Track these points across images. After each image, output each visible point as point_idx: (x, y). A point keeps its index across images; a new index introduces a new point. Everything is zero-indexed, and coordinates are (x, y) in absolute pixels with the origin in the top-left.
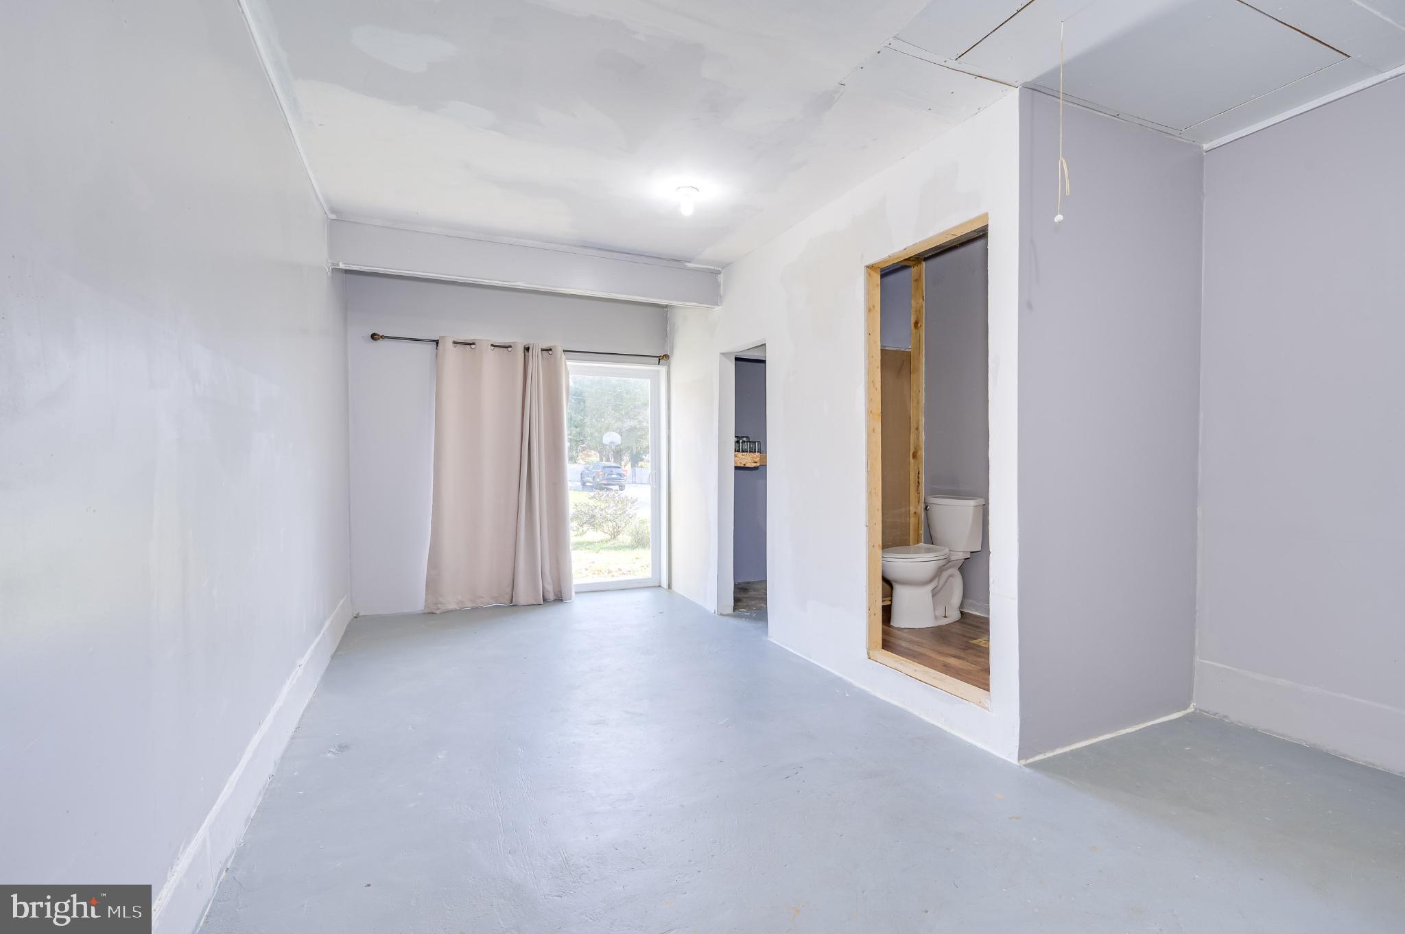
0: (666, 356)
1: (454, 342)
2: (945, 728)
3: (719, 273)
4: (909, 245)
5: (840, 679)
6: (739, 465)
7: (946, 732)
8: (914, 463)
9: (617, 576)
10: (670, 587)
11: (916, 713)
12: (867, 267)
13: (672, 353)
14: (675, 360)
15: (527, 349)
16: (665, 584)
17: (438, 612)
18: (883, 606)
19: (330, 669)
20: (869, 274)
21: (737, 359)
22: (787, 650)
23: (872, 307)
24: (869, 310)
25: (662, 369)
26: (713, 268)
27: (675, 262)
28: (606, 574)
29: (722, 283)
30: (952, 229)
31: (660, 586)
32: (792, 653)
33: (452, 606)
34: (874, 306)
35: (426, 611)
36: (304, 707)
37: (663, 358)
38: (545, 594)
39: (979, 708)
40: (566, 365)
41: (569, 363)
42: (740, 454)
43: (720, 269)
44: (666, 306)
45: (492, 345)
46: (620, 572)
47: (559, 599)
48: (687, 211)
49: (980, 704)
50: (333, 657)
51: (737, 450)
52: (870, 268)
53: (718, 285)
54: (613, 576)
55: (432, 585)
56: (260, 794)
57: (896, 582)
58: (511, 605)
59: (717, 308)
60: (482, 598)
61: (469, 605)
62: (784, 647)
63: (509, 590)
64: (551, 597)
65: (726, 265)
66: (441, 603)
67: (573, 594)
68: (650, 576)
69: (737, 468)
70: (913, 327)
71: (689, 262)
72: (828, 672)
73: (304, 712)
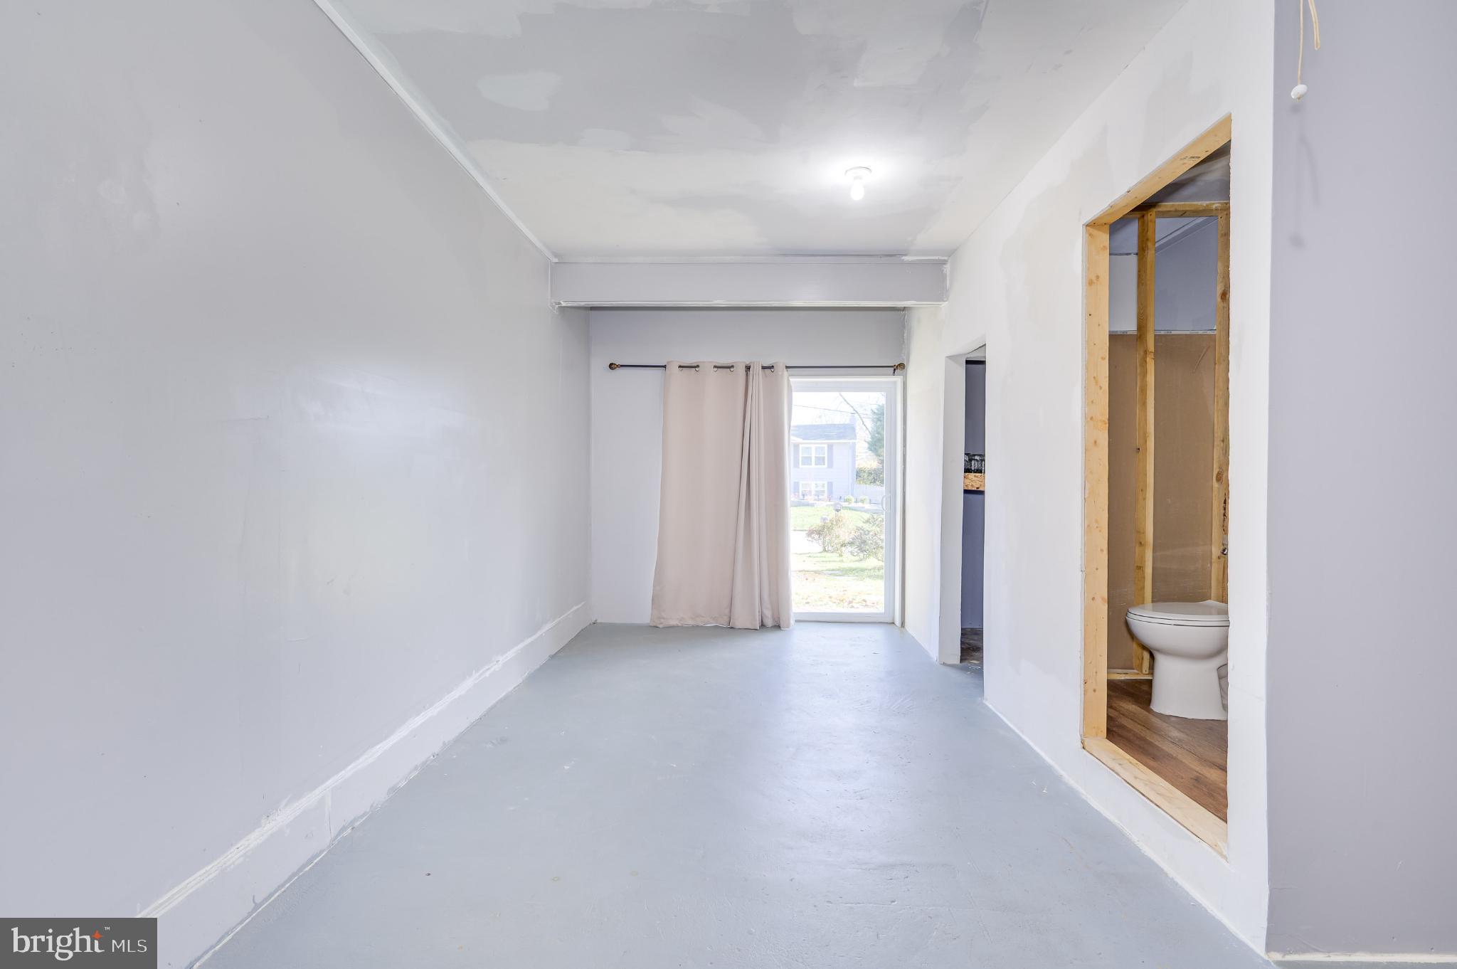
0: (901, 366)
1: (680, 367)
2: (1167, 868)
3: (944, 262)
4: (1132, 185)
5: (1049, 769)
6: (970, 488)
7: (1166, 874)
8: (1218, 488)
9: (857, 608)
10: (903, 624)
11: (1134, 838)
12: (1088, 225)
13: (908, 361)
14: (911, 369)
15: (748, 368)
16: (898, 622)
17: (661, 626)
18: (1108, 681)
19: (542, 668)
20: (1090, 235)
21: (968, 362)
22: (1002, 720)
23: (1094, 278)
24: (1091, 283)
25: (898, 379)
26: (937, 258)
27: (891, 256)
28: (846, 604)
29: (948, 273)
30: (1186, 150)
31: (893, 623)
32: (1006, 724)
33: (673, 622)
34: (1098, 277)
35: (651, 625)
36: (499, 698)
37: (900, 367)
38: (764, 621)
39: (1214, 854)
40: (788, 380)
41: (792, 380)
42: (971, 475)
43: (946, 258)
44: (904, 309)
45: (715, 367)
46: (864, 604)
47: (777, 627)
48: (857, 195)
49: (1214, 847)
50: (553, 657)
51: (967, 470)
52: (1093, 225)
53: (944, 277)
54: (852, 607)
55: (656, 601)
56: (416, 768)
57: (1158, 651)
58: (730, 629)
59: (944, 304)
60: (703, 617)
61: (691, 622)
62: (999, 715)
63: (727, 611)
64: (769, 622)
65: (952, 252)
66: (664, 618)
67: (792, 622)
68: (883, 611)
69: (966, 492)
70: (1219, 300)
71: (905, 255)
72: (1037, 755)
73: (497, 703)
